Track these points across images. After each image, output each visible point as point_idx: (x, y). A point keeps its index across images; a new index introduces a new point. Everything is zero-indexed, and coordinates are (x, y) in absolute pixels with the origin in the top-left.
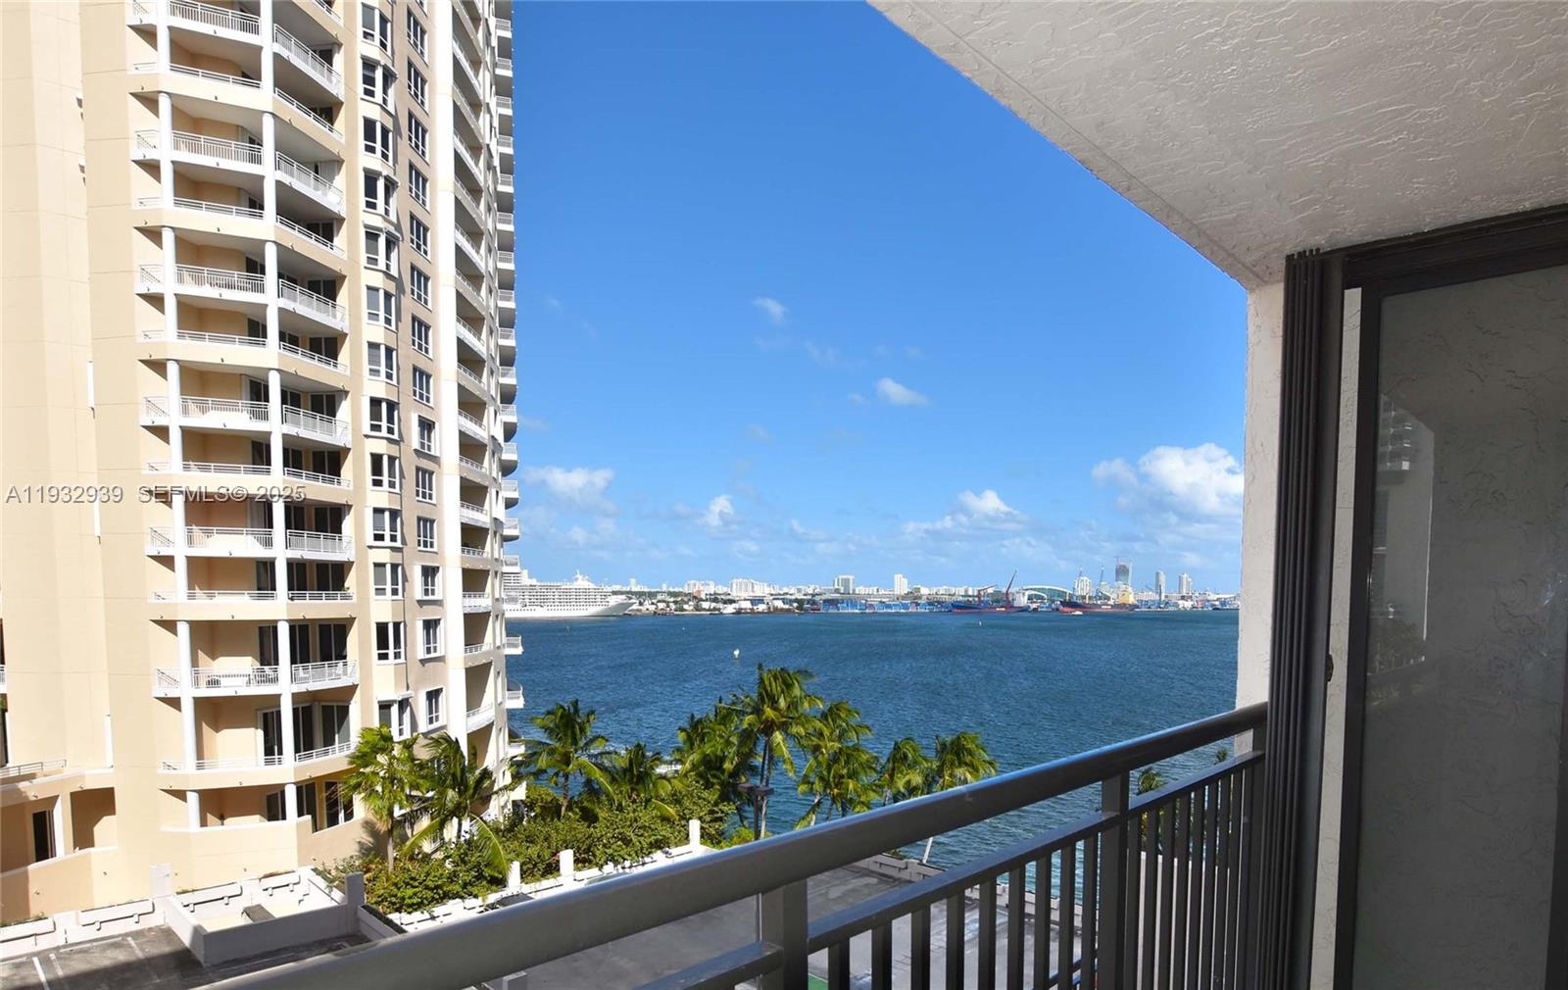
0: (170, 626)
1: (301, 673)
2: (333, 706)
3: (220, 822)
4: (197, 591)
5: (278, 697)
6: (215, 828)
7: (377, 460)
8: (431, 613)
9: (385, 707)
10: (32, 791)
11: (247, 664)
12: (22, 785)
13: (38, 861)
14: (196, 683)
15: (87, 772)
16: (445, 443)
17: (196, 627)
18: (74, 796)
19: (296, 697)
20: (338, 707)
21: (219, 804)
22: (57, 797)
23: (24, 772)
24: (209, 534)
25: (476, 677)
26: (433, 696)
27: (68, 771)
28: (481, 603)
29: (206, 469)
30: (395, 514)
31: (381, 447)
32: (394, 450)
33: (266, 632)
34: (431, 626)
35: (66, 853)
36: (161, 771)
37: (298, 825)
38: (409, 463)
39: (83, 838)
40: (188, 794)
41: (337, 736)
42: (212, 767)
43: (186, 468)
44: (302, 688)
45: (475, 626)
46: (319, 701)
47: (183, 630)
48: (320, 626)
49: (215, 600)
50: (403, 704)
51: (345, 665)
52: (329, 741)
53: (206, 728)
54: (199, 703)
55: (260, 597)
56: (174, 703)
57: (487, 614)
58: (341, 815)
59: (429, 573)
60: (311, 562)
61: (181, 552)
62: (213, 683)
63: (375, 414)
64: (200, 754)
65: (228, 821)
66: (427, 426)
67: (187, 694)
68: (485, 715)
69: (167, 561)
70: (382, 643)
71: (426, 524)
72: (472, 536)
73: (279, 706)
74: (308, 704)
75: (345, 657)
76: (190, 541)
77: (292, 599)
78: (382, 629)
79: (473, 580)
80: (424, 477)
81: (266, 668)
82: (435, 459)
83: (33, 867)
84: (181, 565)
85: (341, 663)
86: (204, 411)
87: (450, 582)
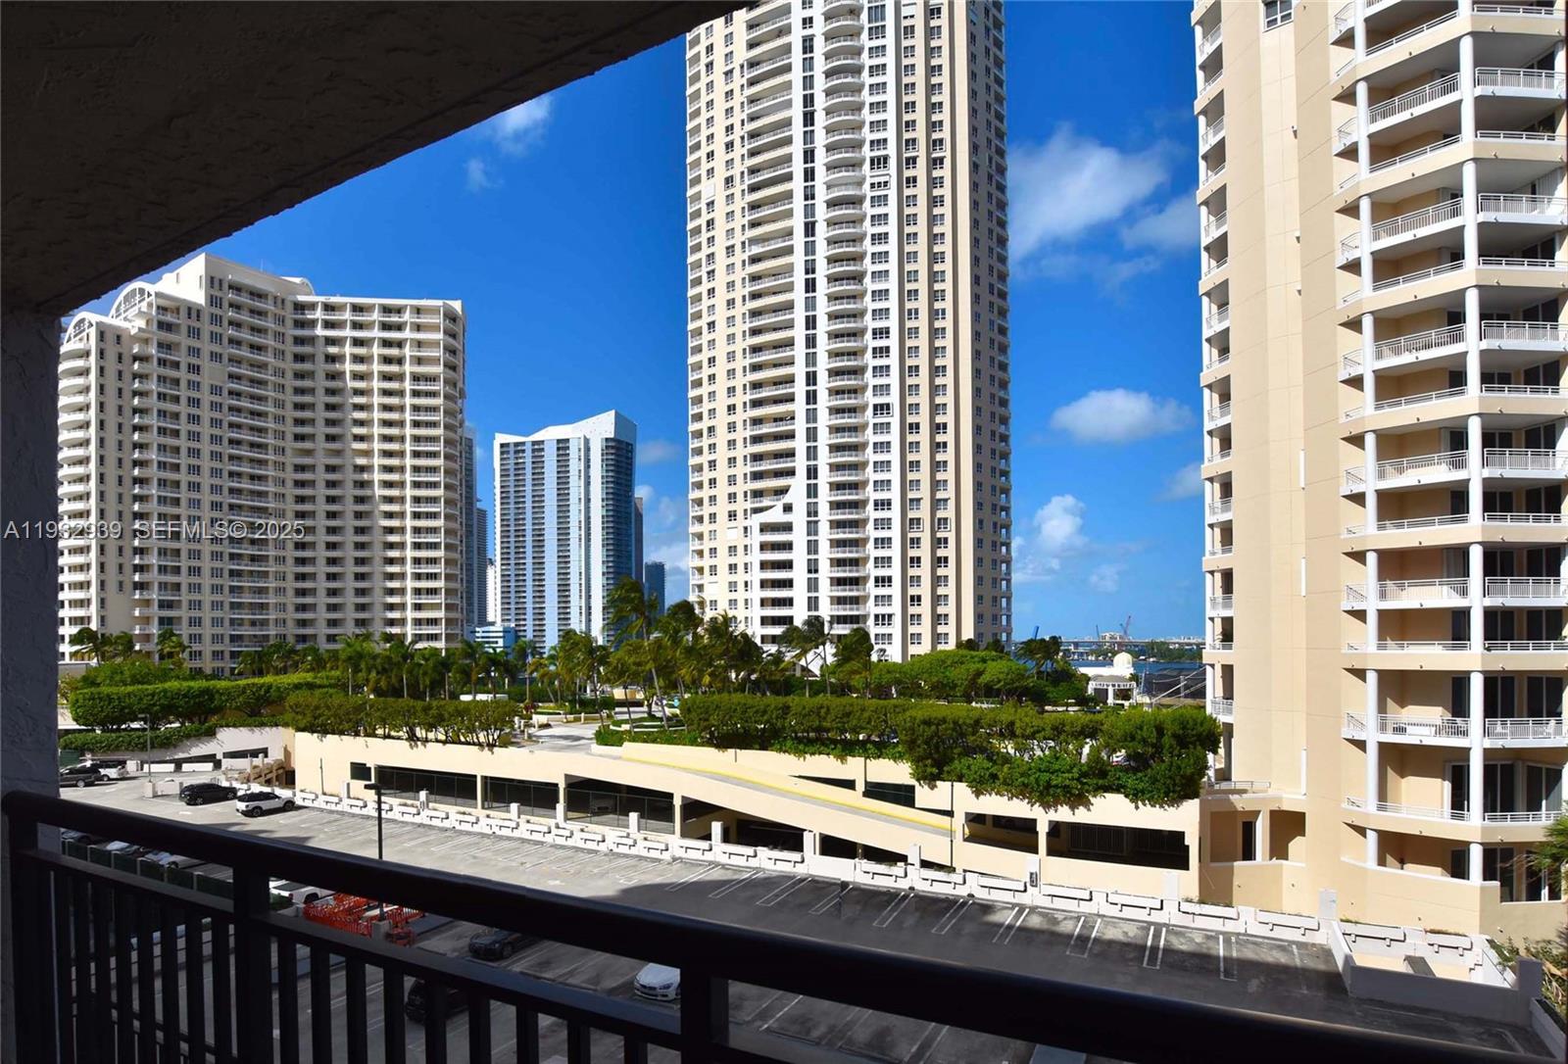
0: (1360, 674)
1: (1499, 729)
2: (1541, 769)
3: (1399, 865)
4: (1389, 642)
5: (1467, 750)
6: (1392, 870)
10: (1240, 803)
11: (1436, 714)
12: (1234, 798)
13: (1244, 859)
14: (1383, 728)
15: (1284, 796)
17: (1383, 675)
18: (1273, 813)
19: (1488, 753)
20: (1547, 769)
21: (1399, 848)
22: (1259, 812)
23: (1239, 786)
24: (1402, 587)
27: (1271, 792)
29: (1401, 526)
33: (1458, 683)
35: (1263, 860)
36: (1345, 805)
37: (1482, 889)
39: (1279, 851)
40: (1368, 831)
41: (1544, 803)
42: (1397, 810)
43: (1381, 528)
44: (1498, 744)
46: (1523, 760)
47: (1372, 678)
48: (1529, 678)
49: (1406, 651)
51: (1559, 723)
52: (1534, 806)
53: (1390, 773)
54: (1383, 747)
55: (1454, 647)
56: (1361, 745)
58: (1545, 892)
60: (1520, 609)
61: (1372, 605)
62: (1400, 730)
64: (1382, 795)
65: (1408, 866)
67: (1373, 737)
69: (1360, 615)
73: (1468, 760)
74: (1509, 762)
75: (1560, 714)
76: (1383, 595)
77: (1488, 649)
81: (1459, 720)
83: (1239, 864)
84: (1372, 618)
85: (1553, 721)
86: (1401, 471)
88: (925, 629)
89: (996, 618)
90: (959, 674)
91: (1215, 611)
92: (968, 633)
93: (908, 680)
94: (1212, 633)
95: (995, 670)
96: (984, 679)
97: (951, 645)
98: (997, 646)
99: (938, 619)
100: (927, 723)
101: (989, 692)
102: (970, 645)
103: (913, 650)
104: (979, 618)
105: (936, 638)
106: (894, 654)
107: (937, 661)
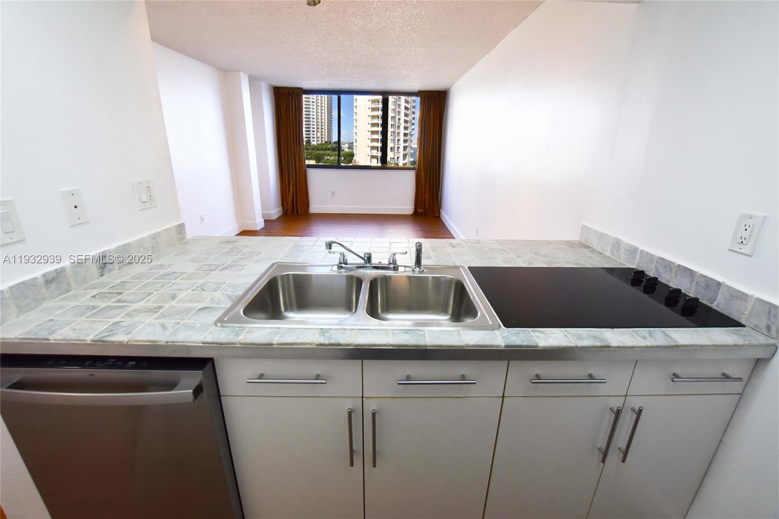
5: (378, 156)
7: (392, 125)
8: (398, 146)
9: (391, 158)
11: (376, 151)
16: (402, 121)
17: (371, 147)
24: (372, 135)
25: (405, 156)
26: (398, 158)
28: (407, 144)
29: (373, 128)
30: (394, 132)
31: (393, 123)
32: (394, 123)
34: (398, 148)
38: (397, 124)
43: (371, 128)
45: (405, 148)
49: (373, 143)
50: (393, 158)
54: (371, 156)
57: (407, 146)
59: (399, 140)
62: (372, 153)
63: (392, 119)
64: (371, 162)
66: (399, 119)
67: (370, 154)
68: (406, 161)
70: (391, 150)
71: (398, 133)
72: (405, 135)
78: (391, 148)
79: (405, 141)
80: (399, 127)
82: (401, 124)
87: (402, 141)
88: (320, 139)
89: (330, 138)
90: (324, 147)
91: (355, 138)
92: (326, 140)
93: (316, 148)
94: (354, 141)
95: (329, 146)
96: (328, 147)
97: (324, 142)
98: (330, 142)
99: (322, 138)
100: (317, 154)
101: (329, 149)
102: (327, 142)
103: (319, 143)
104: (328, 138)
105: (322, 141)
106: (315, 143)
107: (322, 144)
